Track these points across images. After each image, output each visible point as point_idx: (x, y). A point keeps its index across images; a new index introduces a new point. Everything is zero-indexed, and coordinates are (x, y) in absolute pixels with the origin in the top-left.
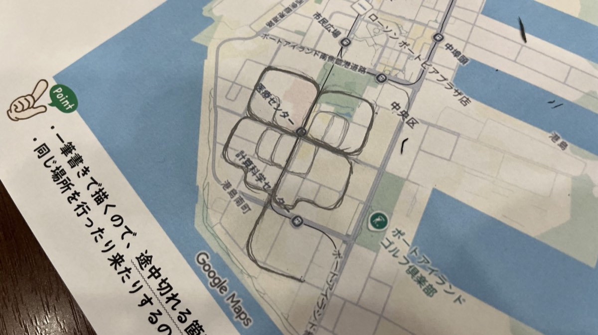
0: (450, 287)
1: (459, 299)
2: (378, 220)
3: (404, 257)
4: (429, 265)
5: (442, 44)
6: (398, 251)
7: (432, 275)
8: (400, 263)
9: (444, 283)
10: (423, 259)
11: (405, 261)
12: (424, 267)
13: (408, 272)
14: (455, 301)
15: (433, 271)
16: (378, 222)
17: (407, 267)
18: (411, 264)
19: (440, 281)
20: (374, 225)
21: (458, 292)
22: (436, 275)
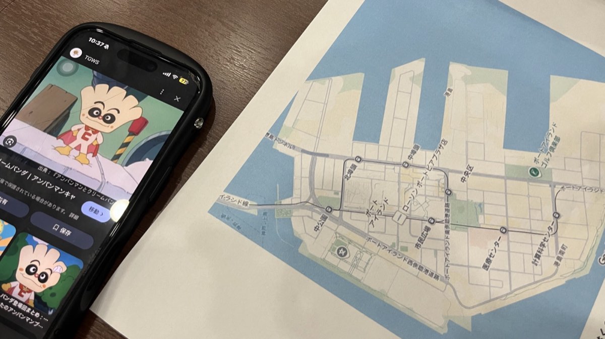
0: (551, 130)
1: (554, 125)
2: (534, 173)
3: (547, 155)
4: (545, 142)
5: (410, 161)
6: (545, 158)
7: (549, 139)
8: (551, 156)
9: (550, 133)
10: (543, 146)
11: (549, 154)
12: (548, 144)
13: (553, 151)
14: (556, 127)
15: (547, 140)
16: (535, 172)
17: (551, 153)
18: (549, 151)
19: (550, 135)
20: (538, 174)
21: (551, 126)
22: (548, 138)
